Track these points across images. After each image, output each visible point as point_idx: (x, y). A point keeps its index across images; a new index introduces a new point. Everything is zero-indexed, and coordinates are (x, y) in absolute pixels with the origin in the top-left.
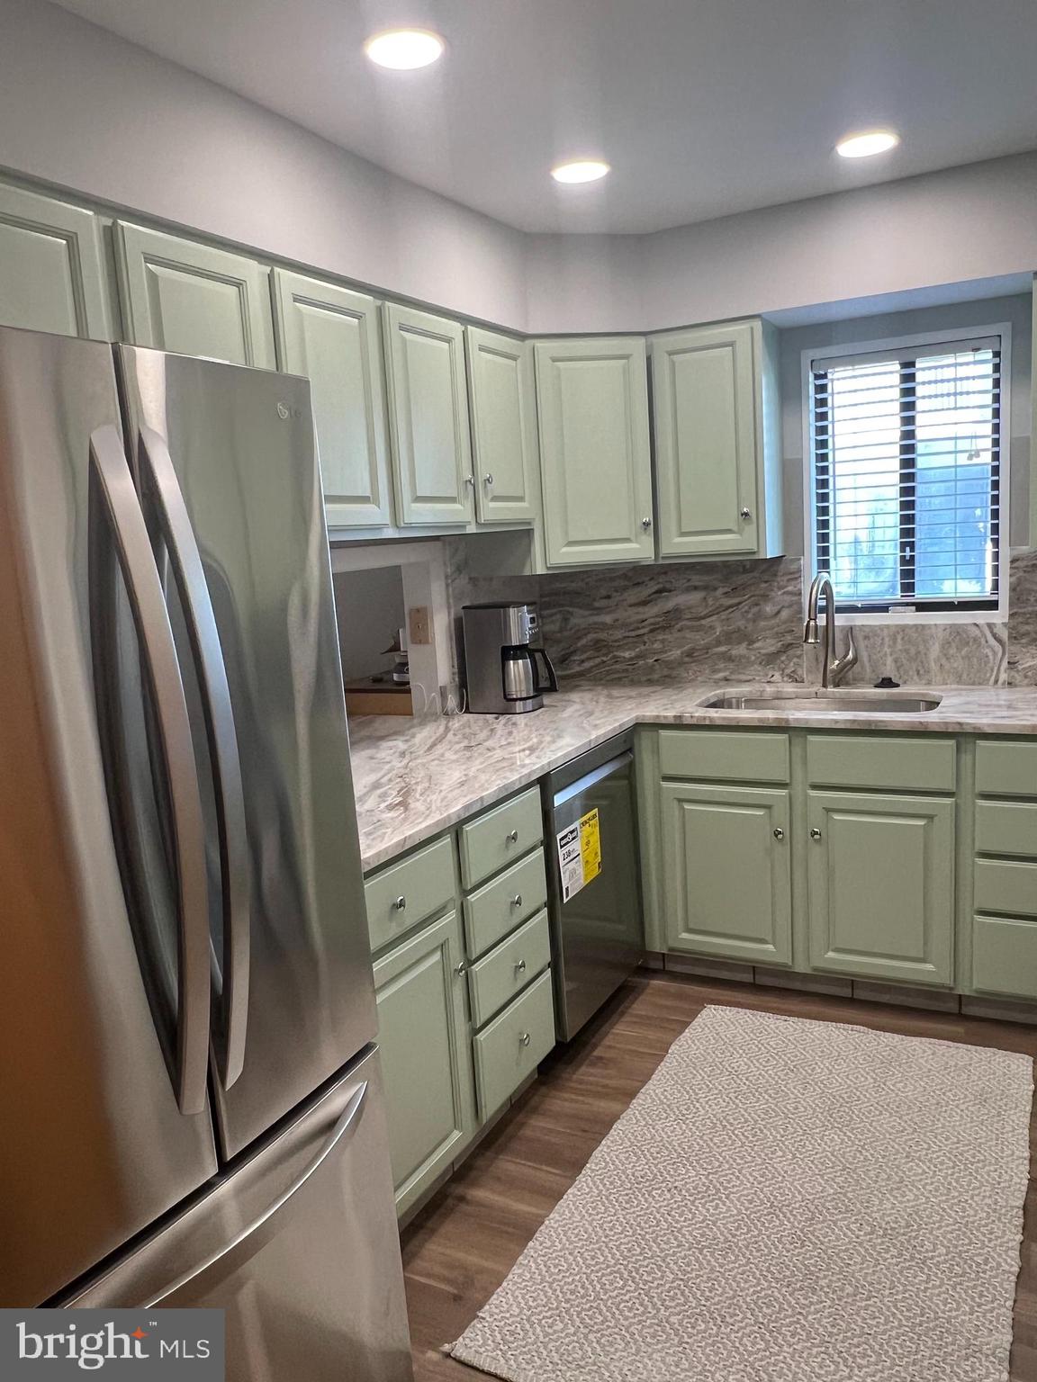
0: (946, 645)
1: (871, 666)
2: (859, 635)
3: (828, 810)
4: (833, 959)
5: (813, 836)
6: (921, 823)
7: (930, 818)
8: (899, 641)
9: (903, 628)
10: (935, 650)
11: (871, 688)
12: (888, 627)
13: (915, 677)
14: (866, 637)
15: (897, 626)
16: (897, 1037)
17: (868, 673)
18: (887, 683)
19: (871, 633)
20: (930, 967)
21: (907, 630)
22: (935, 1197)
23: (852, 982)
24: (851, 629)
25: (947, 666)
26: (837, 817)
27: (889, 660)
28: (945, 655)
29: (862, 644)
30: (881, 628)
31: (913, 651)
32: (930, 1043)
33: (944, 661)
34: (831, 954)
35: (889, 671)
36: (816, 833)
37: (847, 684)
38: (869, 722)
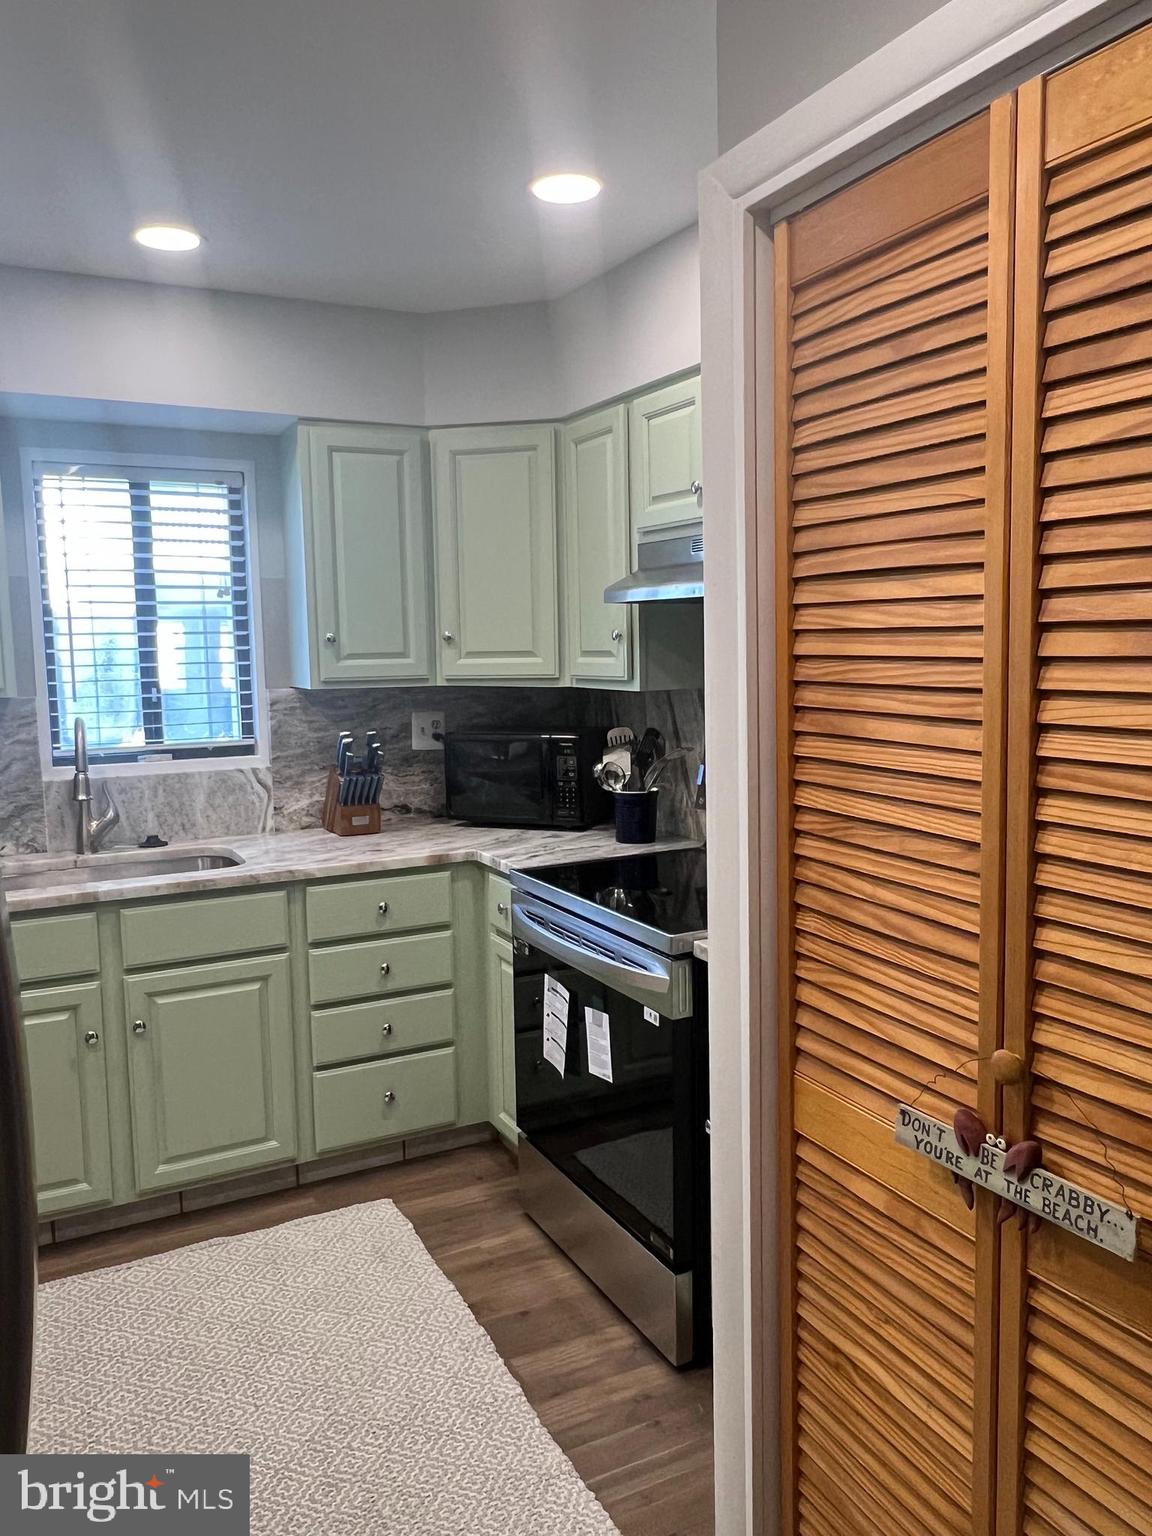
0: (211, 794)
1: (130, 825)
2: (113, 789)
3: (151, 995)
4: (165, 1173)
5: (135, 1030)
6: (256, 986)
7: (264, 979)
8: (160, 791)
9: (165, 777)
10: (200, 799)
11: (133, 849)
12: (147, 778)
13: (181, 832)
14: (122, 791)
15: (157, 776)
16: (260, 1233)
17: (128, 834)
18: (153, 842)
19: (127, 786)
20: (273, 1144)
21: (170, 781)
22: (413, 1367)
23: (180, 1194)
24: (104, 783)
25: (214, 817)
26: (160, 1001)
27: (151, 816)
28: (211, 805)
29: (117, 798)
30: (139, 779)
31: (176, 805)
32: (296, 1225)
33: (210, 812)
34: (162, 1168)
35: (152, 828)
36: (139, 1026)
37: (104, 848)
38: (195, 883)
